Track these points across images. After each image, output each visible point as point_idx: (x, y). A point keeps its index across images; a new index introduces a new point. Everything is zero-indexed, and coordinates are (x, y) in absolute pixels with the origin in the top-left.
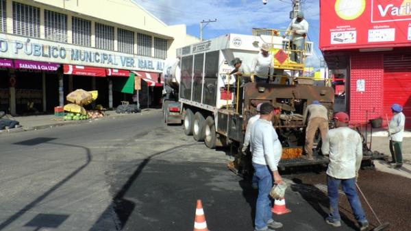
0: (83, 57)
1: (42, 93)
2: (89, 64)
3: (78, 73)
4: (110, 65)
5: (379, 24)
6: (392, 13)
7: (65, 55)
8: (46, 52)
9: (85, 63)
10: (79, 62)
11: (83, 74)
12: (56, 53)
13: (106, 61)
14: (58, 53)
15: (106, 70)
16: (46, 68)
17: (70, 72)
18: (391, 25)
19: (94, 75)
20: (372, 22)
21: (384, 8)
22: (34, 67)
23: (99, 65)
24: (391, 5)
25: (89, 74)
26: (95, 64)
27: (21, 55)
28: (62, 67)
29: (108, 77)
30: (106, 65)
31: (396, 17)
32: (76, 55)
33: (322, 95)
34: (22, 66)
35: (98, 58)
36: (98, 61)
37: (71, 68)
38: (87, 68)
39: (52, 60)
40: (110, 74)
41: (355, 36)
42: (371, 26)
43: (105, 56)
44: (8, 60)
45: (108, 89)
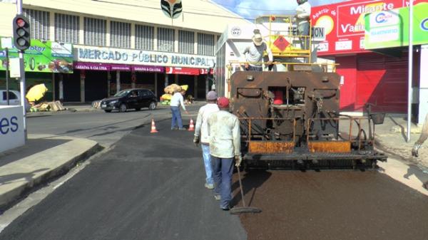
0: (180, 61)
1: (154, 87)
2: (186, 65)
3: (176, 73)
4: (203, 66)
5: (342, 38)
6: (350, 30)
7: (167, 61)
8: (153, 59)
9: (182, 65)
10: (178, 65)
11: (181, 73)
12: (160, 59)
13: (200, 64)
14: (162, 59)
15: (200, 70)
16: (152, 70)
17: (171, 72)
18: (350, 38)
19: (189, 73)
20: (338, 36)
21: (345, 27)
22: (145, 69)
23: (194, 66)
24: (349, 25)
25: (186, 73)
26: (191, 66)
27: (137, 62)
28: (164, 69)
29: (201, 75)
30: (199, 66)
31: (352, 33)
32: (175, 60)
33: (324, 82)
34: (136, 69)
35: (193, 61)
36: (193, 64)
37: (171, 69)
38: (184, 69)
39: (157, 64)
40: (203, 73)
41: (327, 46)
42: (337, 40)
43: (199, 60)
44: (128, 65)
45: (205, 85)
